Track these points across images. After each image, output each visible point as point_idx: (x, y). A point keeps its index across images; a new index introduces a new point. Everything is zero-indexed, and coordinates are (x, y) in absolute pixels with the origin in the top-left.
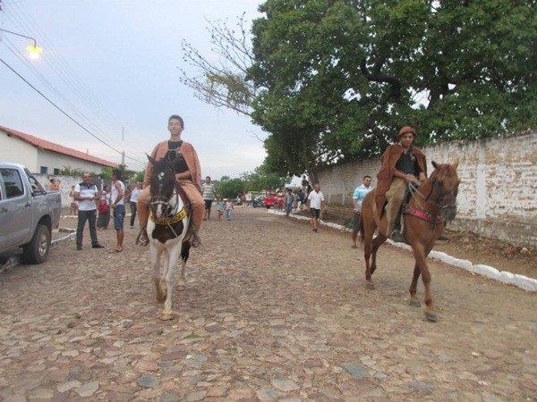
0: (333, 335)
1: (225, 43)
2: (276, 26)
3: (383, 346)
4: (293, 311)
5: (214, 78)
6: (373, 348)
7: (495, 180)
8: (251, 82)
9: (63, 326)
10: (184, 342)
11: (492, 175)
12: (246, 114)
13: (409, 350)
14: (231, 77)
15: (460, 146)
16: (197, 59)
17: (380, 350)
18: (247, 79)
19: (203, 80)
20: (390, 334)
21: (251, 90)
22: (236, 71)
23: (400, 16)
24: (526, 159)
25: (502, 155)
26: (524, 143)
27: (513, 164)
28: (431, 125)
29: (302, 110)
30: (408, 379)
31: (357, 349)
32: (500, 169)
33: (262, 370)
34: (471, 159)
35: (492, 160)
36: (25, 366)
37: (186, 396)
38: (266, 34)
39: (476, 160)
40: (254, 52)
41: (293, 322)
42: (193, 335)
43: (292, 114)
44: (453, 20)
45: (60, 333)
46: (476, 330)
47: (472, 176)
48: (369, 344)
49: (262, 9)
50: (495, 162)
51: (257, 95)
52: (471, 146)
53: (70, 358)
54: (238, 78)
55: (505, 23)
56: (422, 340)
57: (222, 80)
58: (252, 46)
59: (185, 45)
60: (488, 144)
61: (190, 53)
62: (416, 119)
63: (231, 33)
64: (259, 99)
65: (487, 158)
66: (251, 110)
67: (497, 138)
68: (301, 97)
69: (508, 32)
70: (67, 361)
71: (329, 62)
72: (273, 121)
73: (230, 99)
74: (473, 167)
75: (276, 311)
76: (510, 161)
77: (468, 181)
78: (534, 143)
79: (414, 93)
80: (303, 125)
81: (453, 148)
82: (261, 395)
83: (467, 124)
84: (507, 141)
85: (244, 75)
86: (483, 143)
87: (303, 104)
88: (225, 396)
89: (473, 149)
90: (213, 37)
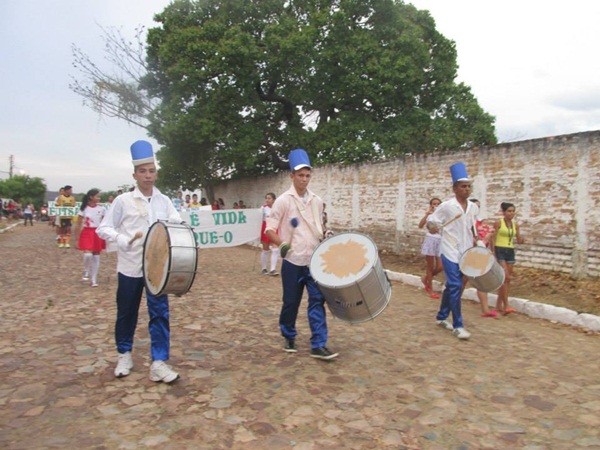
0: (248, 300)
1: (119, 51)
2: (175, 41)
5: (102, 84)
7: (365, 197)
8: (144, 92)
9: (46, 305)
11: (364, 193)
12: (141, 126)
14: (123, 86)
15: (340, 168)
16: (89, 66)
18: (139, 89)
19: (92, 85)
21: (145, 100)
22: (129, 80)
24: (386, 181)
25: (371, 177)
26: (385, 168)
27: (378, 184)
28: (318, 146)
29: (201, 127)
31: (264, 305)
32: (369, 188)
33: (208, 314)
34: (348, 180)
35: (363, 181)
36: (42, 323)
38: (164, 47)
39: (351, 180)
40: (148, 60)
41: (219, 296)
43: (191, 130)
44: (334, 55)
45: (46, 308)
49: (158, 18)
50: (365, 183)
51: (153, 108)
52: (349, 168)
53: (72, 317)
54: (131, 87)
55: (374, 64)
57: (113, 88)
58: (146, 55)
60: (361, 168)
61: (81, 59)
62: (305, 140)
63: (127, 43)
64: (156, 112)
65: (360, 179)
66: (147, 122)
67: (367, 163)
68: (195, 111)
71: (226, 83)
72: (171, 134)
73: (122, 108)
74: (350, 186)
76: (375, 182)
77: (346, 197)
78: (392, 169)
79: (304, 116)
80: (201, 141)
81: (335, 169)
82: (213, 321)
83: (346, 146)
84: (374, 166)
85: (137, 85)
86: (357, 166)
87: (201, 121)
88: (192, 323)
89: (350, 171)
90: (107, 45)
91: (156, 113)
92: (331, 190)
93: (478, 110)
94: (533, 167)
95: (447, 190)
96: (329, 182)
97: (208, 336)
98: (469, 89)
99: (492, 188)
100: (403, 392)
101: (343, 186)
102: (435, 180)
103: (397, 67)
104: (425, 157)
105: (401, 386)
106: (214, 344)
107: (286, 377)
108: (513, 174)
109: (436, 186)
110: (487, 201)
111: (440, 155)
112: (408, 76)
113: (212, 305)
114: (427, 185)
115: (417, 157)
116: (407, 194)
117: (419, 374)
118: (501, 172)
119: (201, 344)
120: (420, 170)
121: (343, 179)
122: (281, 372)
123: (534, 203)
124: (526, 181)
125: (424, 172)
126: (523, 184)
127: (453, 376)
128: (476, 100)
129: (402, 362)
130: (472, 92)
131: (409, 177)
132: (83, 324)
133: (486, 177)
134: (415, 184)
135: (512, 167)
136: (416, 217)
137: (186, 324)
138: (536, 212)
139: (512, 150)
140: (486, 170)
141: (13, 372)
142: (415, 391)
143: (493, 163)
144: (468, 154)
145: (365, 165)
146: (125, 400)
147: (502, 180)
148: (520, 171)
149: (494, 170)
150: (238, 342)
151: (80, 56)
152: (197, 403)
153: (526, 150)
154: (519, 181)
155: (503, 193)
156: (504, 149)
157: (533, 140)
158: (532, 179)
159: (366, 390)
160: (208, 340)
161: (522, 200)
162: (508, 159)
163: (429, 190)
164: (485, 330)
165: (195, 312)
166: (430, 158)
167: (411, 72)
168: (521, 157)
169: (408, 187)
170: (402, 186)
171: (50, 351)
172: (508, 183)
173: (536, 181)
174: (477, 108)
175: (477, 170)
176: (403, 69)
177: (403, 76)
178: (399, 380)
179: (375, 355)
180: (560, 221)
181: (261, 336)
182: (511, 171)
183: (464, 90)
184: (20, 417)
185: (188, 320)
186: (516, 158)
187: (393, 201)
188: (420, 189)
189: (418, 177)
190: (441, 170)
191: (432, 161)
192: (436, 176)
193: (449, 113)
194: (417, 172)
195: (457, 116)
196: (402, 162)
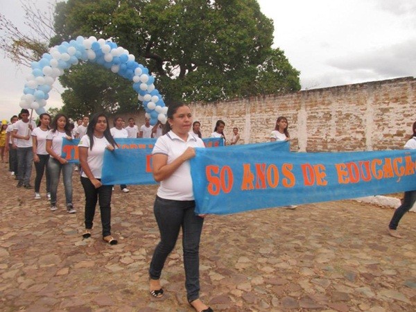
2: (78, 12)
14: (37, 44)
15: (203, 105)
16: (13, 29)
18: (50, 47)
19: (11, 43)
22: (41, 40)
23: (165, 18)
24: (236, 114)
25: (225, 111)
26: (236, 105)
28: (183, 89)
39: (211, 114)
40: (55, 26)
43: (92, 77)
44: (195, 26)
47: (209, 123)
58: (54, 22)
60: (218, 105)
62: (174, 85)
65: (217, 112)
69: (225, 39)
72: (77, 80)
74: (210, 117)
76: (228, 114)
77: (208, 125)
78: (240, 105)
79: (173, 68)
80: (100, 85)
81: (198, 106)
83: (203, 91)
84: (227, 103)
85: (48, 44)
86: (215, 104)
87: (100, 71)
89: (209, 107)
90: (27, 14)
93: (289, 66)
94: (337, 104)
98: (283, 52)
99: (310, 118)
100: (297, 246)
101: (205, 117)
102: (271, 113)
104: (264, 97)
105: (294, 242)
107: (220, 240)
108: (324, 109)
109: (272, 117)
110: (307, 126)
111: (275, 96)
112: (245, 43)
114: (265, 116)
115: (259, 98)
116: (252, 122)
117: (299, 235)
118: (316, 108)
120: (261, 106)
121: (205, 113)
122: (216, 238)
123: (339, 127)
124: (333, 114)
125: (263, 108)
126: (331, 115)
127: (320, 235)
128: (287, 60)
129: (285, 228)
130: (284, 55)
131: (253, 111)
132: (56, 214)
133: (306, 110)
134: (257, 116)
135: (324, 104)
136: (258, 138)
137: (131, 212)
138: (340, 133)
139: (323, 93)
140: (306, 106)
141: (28, 247)
142: (303, 244)
143: (311, 102)
144: (294, 96)
145: (220, 103)
146: (122, 261)
147: (317, 113)
148: (329, 107)
149: (312, 106)
151: (5, 21)
152: (172, 259)
153: (333, 93)
154: (328, 113)
155: (318, 121)
156: (319, 92)
157: (338, 87)
158: (337, 112)
159: (273, 246)
161: (330, 126)
162: (321, 99)
163: (267, 120)
164: (322, 208)
165: (132, 203)
166: (267, 98)
167: (247, 40)
168: (330, 98)
169: (252, 117)
170: (248, 117)
171: (45, 233)
172: (321, 115)
173: (340, 113)
174: (289, 65)
175: (300, 106)
176: (242, 38)
177: (242, 42)
178: (291, 239)
179: (266, 225)
180: (355, 139)
182: (323, 107)
183: (279, 53)
184: (55, 276)
185: (130, 209)
186: (326, 99)
187: (242, 127)
188: (261, 119)
189: (259, 111)
190: (276, 106)
191: (269, 100)
192: (272, 110)
193: (269, 68)
194: (258, 107)
195: (275, 71)
196: (247, 101)
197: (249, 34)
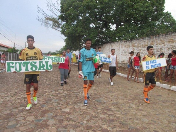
0: (92, 94)
1: (52, 7)
2: (68, 3)
3: (105, 95)
4: (80, 89)
5: (48, 19)
6: (103, 96)
8: (60, 20)
9: (13, 95)
10: (51, 97)
12: (59, 31)
13: (112, 96)
14: (54, 19)
15: (125, 42)
16: (42, 12)
17: (104, 97)
18: (58, 19)
19: (44, 19)
20: (107, 93)
21: (60, 23)
22: (55, 17)
23: (107, 1)
24: (142, 46)
25: (136, 45)
26: (142, 41)
27: (139, 47)
28: (116, 36)
29: (77, 30)
30: (112, 102)
31: (98, 96)
33: (74, 102)
36: (6, 105)
37: (55, 108)
39: (129, 46)
40: (61, 10)
41: (80, 91)
42: (53, 95)
43: (74, 32)
45: (12, 97)
46: (128, 91)
47: (128, 51)
48: (102, 95)
50: (134, 47)
51: (62, 25)
52: (128, 42)
53: (18, 102)
54: (56, 19)
55: (137, 6)
56: (115, 94)
57: (50, 20)
58: (60, 8)
59: (38, 7)
60: (132, 41)
61: (40, 10)
62: (112, 33)
63: (54, 4)
65: (132, 46)
66: (61, 30)
67: (135, 40)
68: (77, 26)
69: (138, 8)
70: (18, 103)
71: (86, 15)
72: (68, 34)
73: (53, 26)
74: (128, 48)
75: (75, 89)
76: (138, 46)
77: (127, 52)
78: (145, 41)
79: (111, 25)
80: (78, 35)
81: (123, 43)
82: (75, 107)
83: (127, 35)
84: (138, 40)
85: (58, 18)
86: (131, 41)
87: (77, 28)
88: (66, 107)
89: (128, 43)
90: (48, 5)
91: (64, 26)
92: (121, 50)
93: (174, 20)
95: (168, 48)
96: (121, 47)
97: (72, 117)
98: (170, 13)
101: (126, 48)
102: (163, 45)
103: (145, 6)
104: (159, 36)
106: (74, 123)
111: (165, 35)
112: (149, 10)
113: (76, 96)
114: (160, 47)
115: (156, 36)
119: (67, 122)
120: (157, 41)
121: (126, 46)
125: (158, 42)
128: (173, 17)
130: (171, 15)
131: (152, 44)
132: (21, 106)
137: (63, 108)
145: (134, 40)
150: (85, 122)
151: (40, 9)
160: (71, 120)
163: (160, 49)
165: (69, 100)
166: (161, 36)
167: (150, 8)
176: (147, 7)
177: (148, 9)
181: (97, 117)
183: (168, 14)
188: (157, 48)
189: (156, 44)
190: (166, 41)
191: (162, 38)
192: (164, 43)
193: (162, 23)
194: (155, 42)
195: (166, 24)
196: (149, 39)
197: (151, 5)
